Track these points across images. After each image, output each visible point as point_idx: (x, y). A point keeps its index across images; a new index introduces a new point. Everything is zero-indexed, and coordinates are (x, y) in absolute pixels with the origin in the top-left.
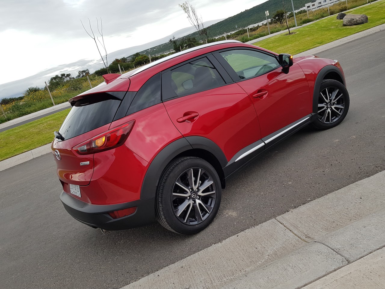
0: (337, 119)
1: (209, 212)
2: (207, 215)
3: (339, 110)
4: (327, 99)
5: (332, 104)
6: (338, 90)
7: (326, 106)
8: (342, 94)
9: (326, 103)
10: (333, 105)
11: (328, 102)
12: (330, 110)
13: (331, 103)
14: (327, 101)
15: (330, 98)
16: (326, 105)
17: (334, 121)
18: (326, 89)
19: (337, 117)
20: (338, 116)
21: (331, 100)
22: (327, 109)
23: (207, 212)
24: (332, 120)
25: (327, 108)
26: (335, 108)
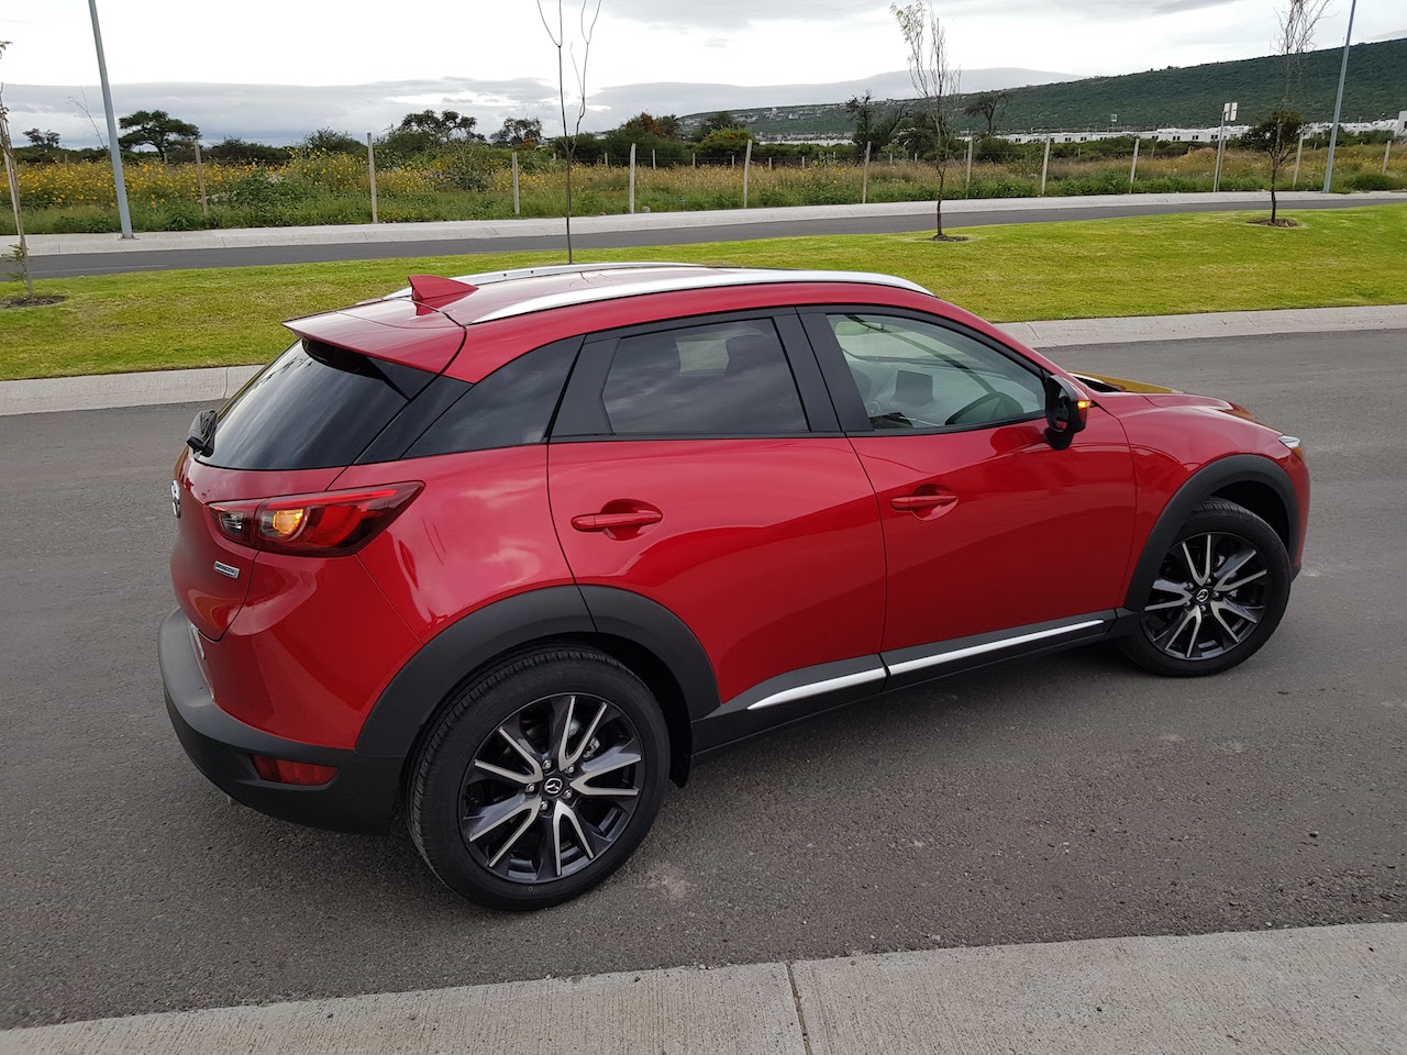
0: (1218, 652)
1: (592, 856)
2: (582, 862)
3: (1235, 628)
4: (1201, 571)
5: (1217, 594)
6: (1255, 553)
7: (1188, 597)
8: (1264, 572)
9: (1196, 586)
10: (1219, 599)
11: (1201, 584)
12: (1202, 613)
13: (1211, 592)
14: (1200, 581)
15: (1214, 568)
16: (1189, 590)
17: (1206, 655)
18: (1209, 537)
19: (1220, 644)
20: (1225, 644)
21: (1215, 581)
22: (1191, 607)
23: (583, 852)
24: (1196, 651)
25: (1194, 603)
26: (1222, 612)
